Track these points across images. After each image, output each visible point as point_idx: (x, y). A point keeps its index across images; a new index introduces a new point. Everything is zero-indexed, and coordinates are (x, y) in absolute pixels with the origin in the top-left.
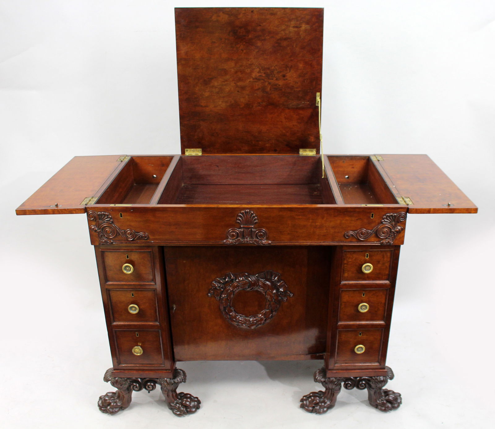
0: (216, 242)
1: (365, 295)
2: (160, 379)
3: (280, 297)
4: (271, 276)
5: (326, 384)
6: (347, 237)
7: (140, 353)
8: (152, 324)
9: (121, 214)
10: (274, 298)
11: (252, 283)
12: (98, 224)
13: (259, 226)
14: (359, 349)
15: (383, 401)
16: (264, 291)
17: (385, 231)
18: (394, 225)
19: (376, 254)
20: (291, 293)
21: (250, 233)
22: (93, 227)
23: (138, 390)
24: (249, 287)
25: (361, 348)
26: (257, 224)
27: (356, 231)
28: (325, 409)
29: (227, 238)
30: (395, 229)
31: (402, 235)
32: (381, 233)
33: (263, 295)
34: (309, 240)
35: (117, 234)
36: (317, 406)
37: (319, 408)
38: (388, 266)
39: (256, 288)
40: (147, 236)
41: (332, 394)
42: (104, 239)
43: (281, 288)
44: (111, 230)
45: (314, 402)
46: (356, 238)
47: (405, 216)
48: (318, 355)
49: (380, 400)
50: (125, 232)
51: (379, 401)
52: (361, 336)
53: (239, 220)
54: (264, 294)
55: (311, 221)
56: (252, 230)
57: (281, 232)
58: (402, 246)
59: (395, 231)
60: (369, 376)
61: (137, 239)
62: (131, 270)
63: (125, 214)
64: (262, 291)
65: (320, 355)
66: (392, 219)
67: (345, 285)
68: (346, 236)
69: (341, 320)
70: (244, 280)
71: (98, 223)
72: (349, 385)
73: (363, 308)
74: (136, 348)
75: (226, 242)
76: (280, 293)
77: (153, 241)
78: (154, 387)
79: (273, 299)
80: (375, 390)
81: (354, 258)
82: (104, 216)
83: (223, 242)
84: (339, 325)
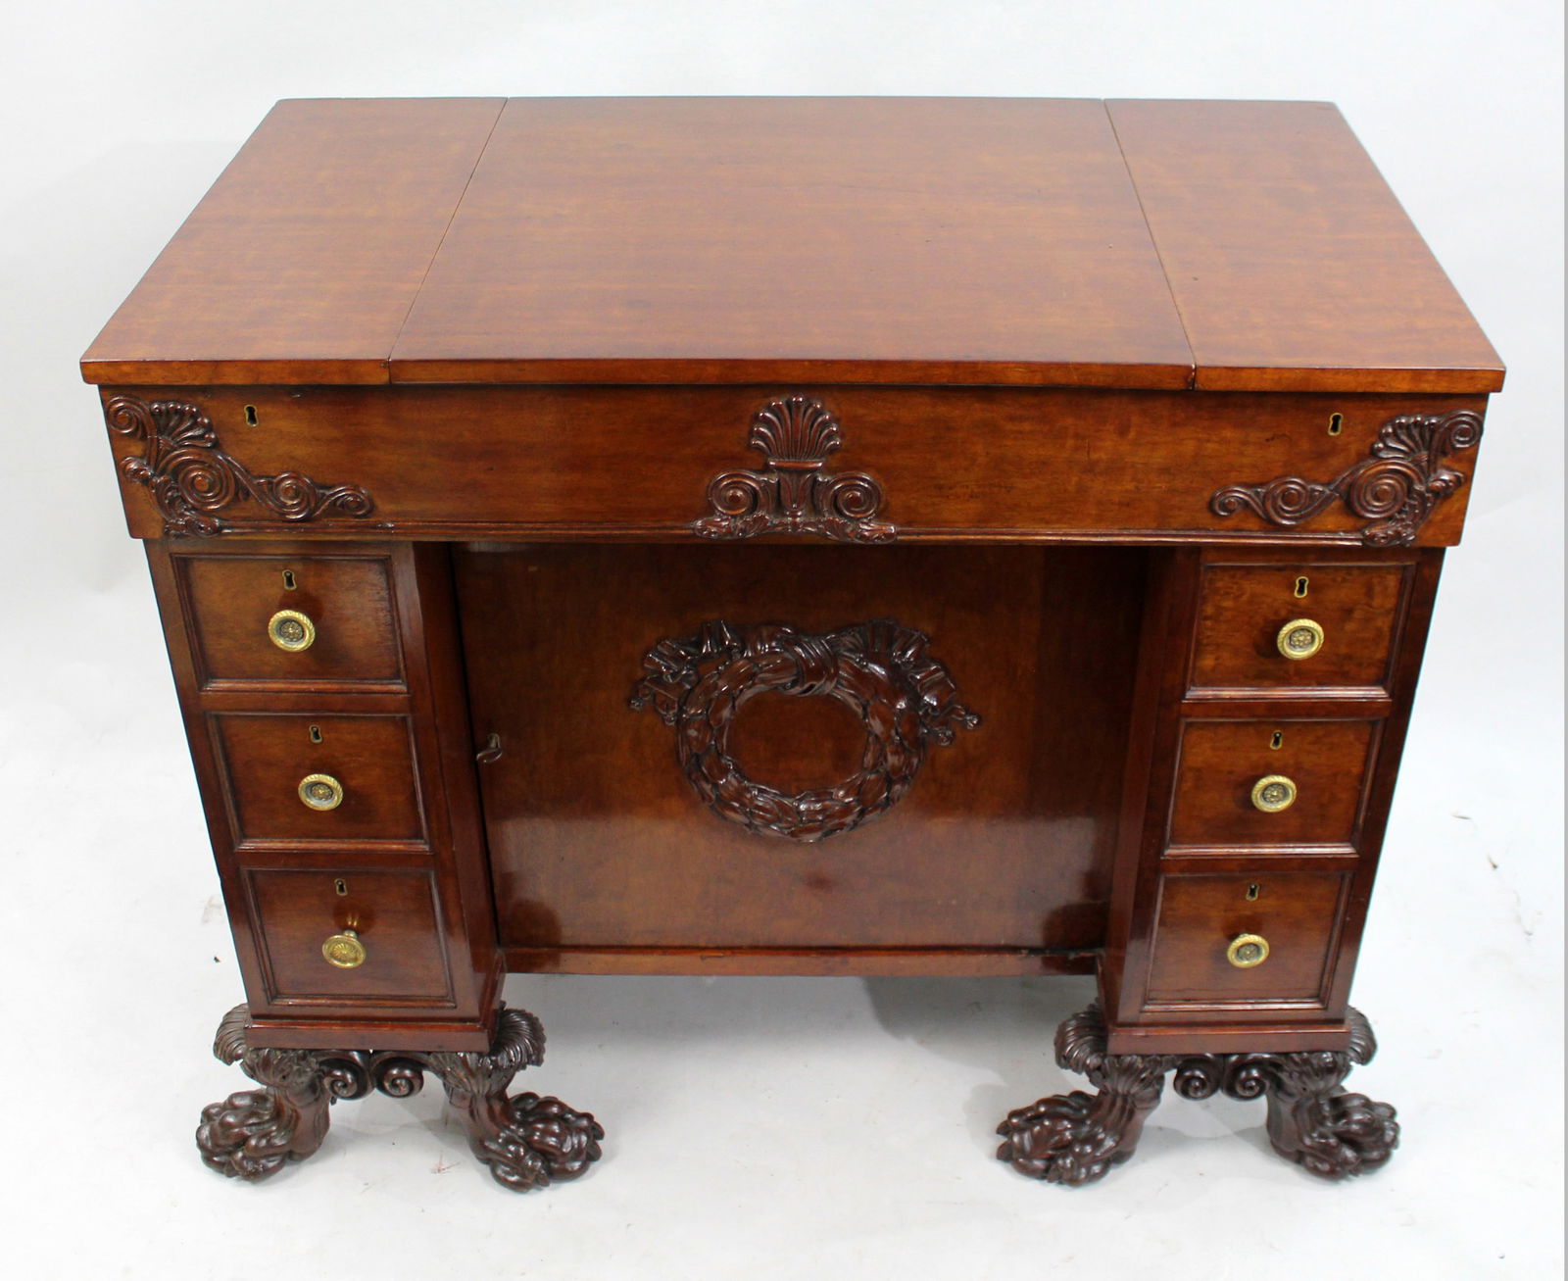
0: (659, 528)
1: (1281, 740)
2: (440, 1056)
3: (925, 726)
4: (889, 644)
5: (1104, 1077)
6: (1223, 513)
7: (355, 959)
8: (401, 847)
9: (251, 411)
10: (900, 730)
11: (807, 666)
12: (154, 454)
13: (846, 463)
14: (1243, 950)
15: (1326, 1138)
16: (856, 701)
17: (1386, 487)
18: (1424, 464)
19: (1339, 579)
20: (968, 713)
21: (808, 492)
22: (133, 466)
23: (350, 1094)
24: (794, 683)
25: (1253, 948)
26: (838, 455)
27: (1261, 485)
28: (1096, 1169)
29: (710, 510)
30: (1427, 482)
31: (1457, 506)
32: (1369, 497)
33: (855, 714)
34: (1059, 521)
35: (236, 494)
36: (1064, 1157)
37: (1072, 1163)
38: (1386, 629)
39: (828, 687)
40: (367, 503)
41: (1126, 1114)
42: (182, 515)
43: (928, 691)
44: (212, 474)
45: (1053, 1141)
46: (1258, 516)
47: (1475, 424)
48: (1072, 956)
49: (1315, 1135)
50: (273, 486)
51: (1311, 1137)
52: (1254, 899)
53: (762, 437)
54: (860, 711)
55: (1070, 442)
56: (815, 480)
57: (940, 488)
58: (1450, 551)
59: (1428, 490)
60: (1274, 1050)
61: (327, 514)
62: (303, 636)
63: (269, 409)
64: (852, 701)
65: (1083, 958)
66: (1418, 438)
67: (1201, 702)
68: (1217, 508)
69: (1177, 840)
70: (777, 653)
71: (154, 447)
72: (1197, 1084)
73: (1273, 796)
74: (338, 942)
75: (704, 528)
76: (926, 712)
77: (392, 522)
78: (416, 1083)
79: (893, 732)
80: (1296, 1099)
81: (1245, 598)
82: (176, 418)
83: (693, 529)
84: (1167, 858)
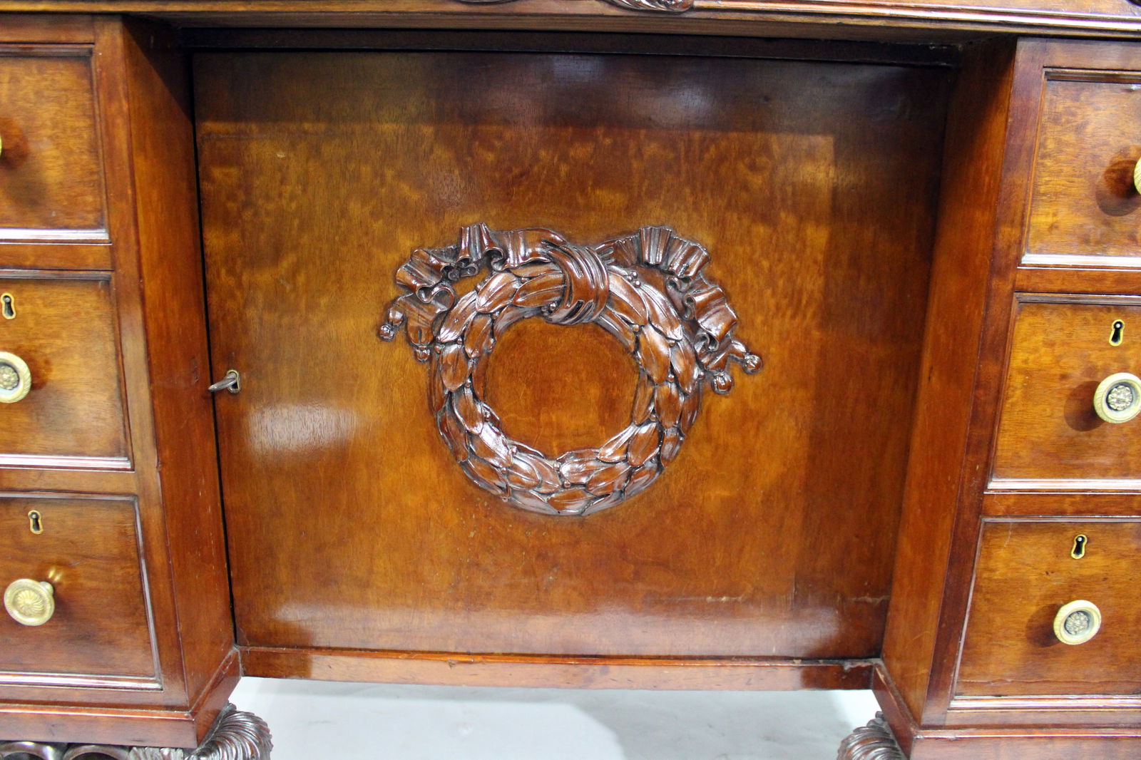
2: (141, 752)
7: (43, 612)
14: (1070, 624)
25: (1083, 617)
48: (848, 666)
52: (1081, 556)
65: (859, 668)
67: (1038, 273)
69: (1004, 469)
70: (542, 263)
73: (1119, 401)
74: (24, 588)
84: (991, 493)
